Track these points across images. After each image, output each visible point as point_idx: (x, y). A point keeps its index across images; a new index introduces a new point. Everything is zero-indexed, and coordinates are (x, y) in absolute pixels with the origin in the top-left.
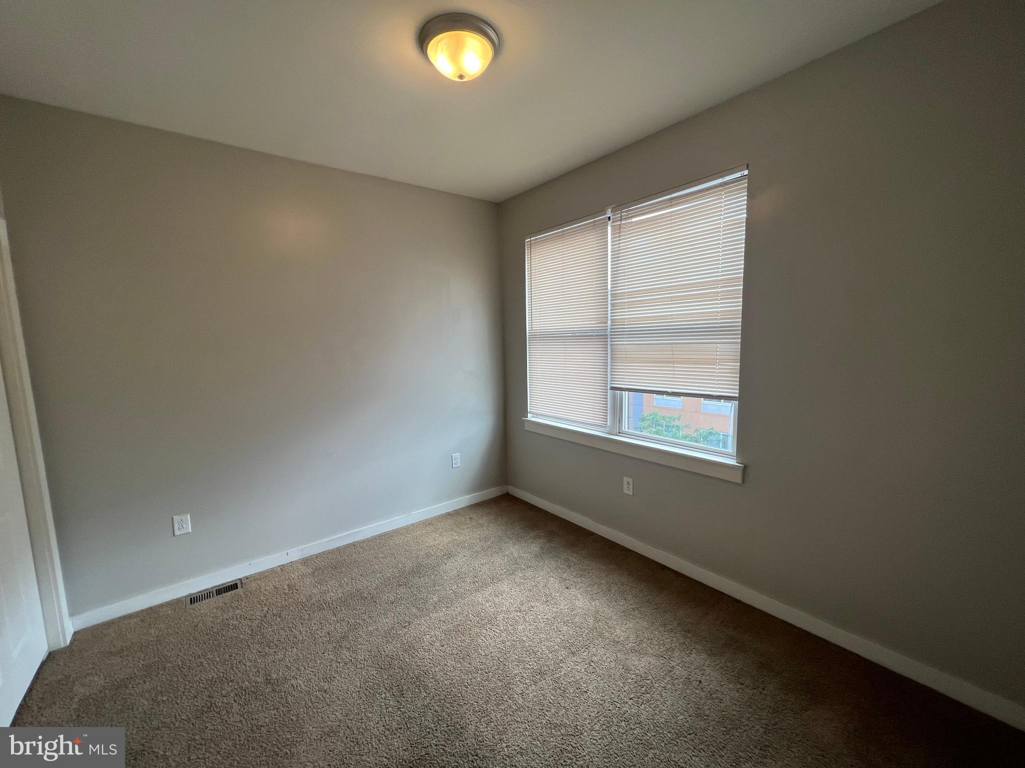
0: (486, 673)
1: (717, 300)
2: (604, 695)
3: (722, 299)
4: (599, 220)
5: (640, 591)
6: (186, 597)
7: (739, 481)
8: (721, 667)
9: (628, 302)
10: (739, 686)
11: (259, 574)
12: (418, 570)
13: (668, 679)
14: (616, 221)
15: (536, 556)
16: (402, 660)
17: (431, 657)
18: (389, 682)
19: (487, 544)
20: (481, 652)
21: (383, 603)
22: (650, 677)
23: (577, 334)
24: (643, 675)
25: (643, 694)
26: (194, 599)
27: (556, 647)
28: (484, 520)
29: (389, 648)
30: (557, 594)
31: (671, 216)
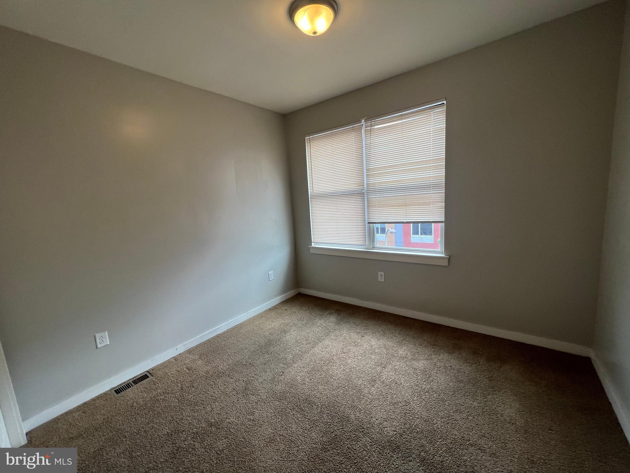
0: (344, 387)
1: (431, 170)
2: (410, 383)
3: (433, 170)
4: (356, 126)
5: (400, 331)
6: (111, 390)
7: (447, 265)
8: (457, 358)
9: (377, 173)
10: (469, 364)
11: (160, 365)
12: (269, 343)
13: (436, 368)
14: (368, 127)
15: (336, 323)
16: (291, 393)
17: (307, 387)
18: (290, 406)
19: (304, 322)
20: (335, 378)
21: (259, 365)
22: (427, 370)
23: (346, 193)
24: (424, 370)
25: (429, 378)
26: (118, 390)
27: (374, 366)
28: (295, 309)
29: (279, 388)
30: (359, 340)
31: (402, 125)
